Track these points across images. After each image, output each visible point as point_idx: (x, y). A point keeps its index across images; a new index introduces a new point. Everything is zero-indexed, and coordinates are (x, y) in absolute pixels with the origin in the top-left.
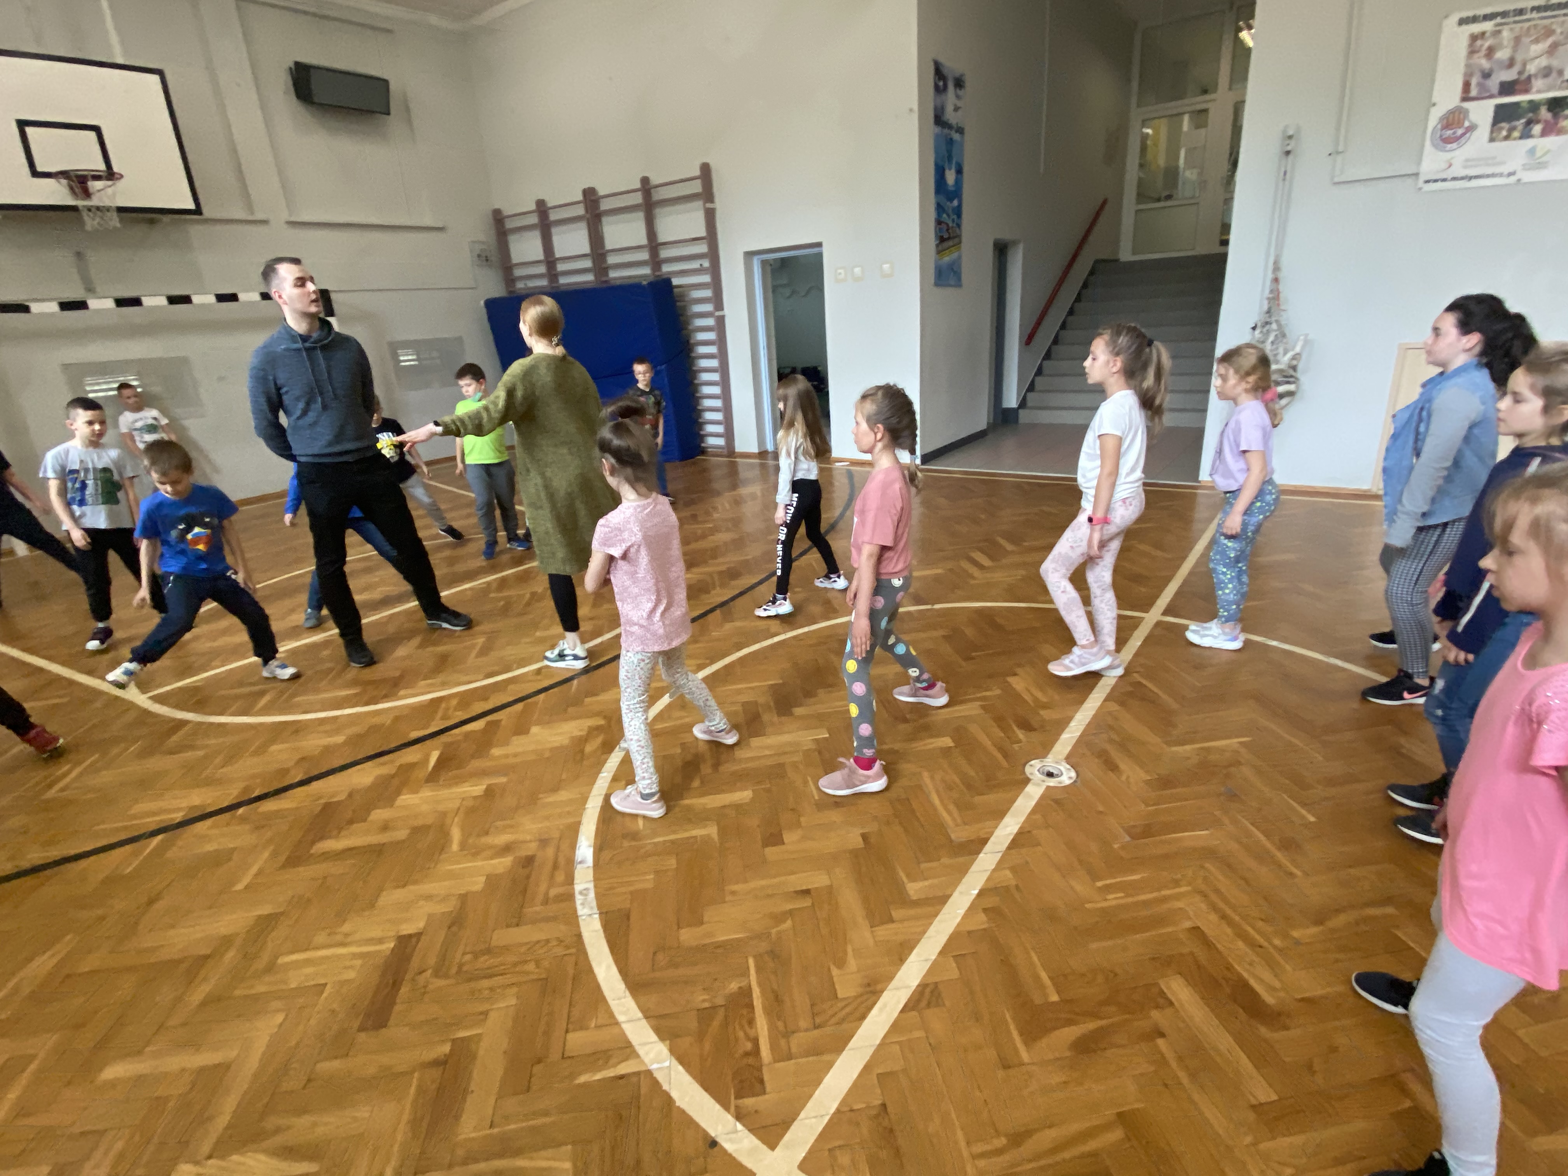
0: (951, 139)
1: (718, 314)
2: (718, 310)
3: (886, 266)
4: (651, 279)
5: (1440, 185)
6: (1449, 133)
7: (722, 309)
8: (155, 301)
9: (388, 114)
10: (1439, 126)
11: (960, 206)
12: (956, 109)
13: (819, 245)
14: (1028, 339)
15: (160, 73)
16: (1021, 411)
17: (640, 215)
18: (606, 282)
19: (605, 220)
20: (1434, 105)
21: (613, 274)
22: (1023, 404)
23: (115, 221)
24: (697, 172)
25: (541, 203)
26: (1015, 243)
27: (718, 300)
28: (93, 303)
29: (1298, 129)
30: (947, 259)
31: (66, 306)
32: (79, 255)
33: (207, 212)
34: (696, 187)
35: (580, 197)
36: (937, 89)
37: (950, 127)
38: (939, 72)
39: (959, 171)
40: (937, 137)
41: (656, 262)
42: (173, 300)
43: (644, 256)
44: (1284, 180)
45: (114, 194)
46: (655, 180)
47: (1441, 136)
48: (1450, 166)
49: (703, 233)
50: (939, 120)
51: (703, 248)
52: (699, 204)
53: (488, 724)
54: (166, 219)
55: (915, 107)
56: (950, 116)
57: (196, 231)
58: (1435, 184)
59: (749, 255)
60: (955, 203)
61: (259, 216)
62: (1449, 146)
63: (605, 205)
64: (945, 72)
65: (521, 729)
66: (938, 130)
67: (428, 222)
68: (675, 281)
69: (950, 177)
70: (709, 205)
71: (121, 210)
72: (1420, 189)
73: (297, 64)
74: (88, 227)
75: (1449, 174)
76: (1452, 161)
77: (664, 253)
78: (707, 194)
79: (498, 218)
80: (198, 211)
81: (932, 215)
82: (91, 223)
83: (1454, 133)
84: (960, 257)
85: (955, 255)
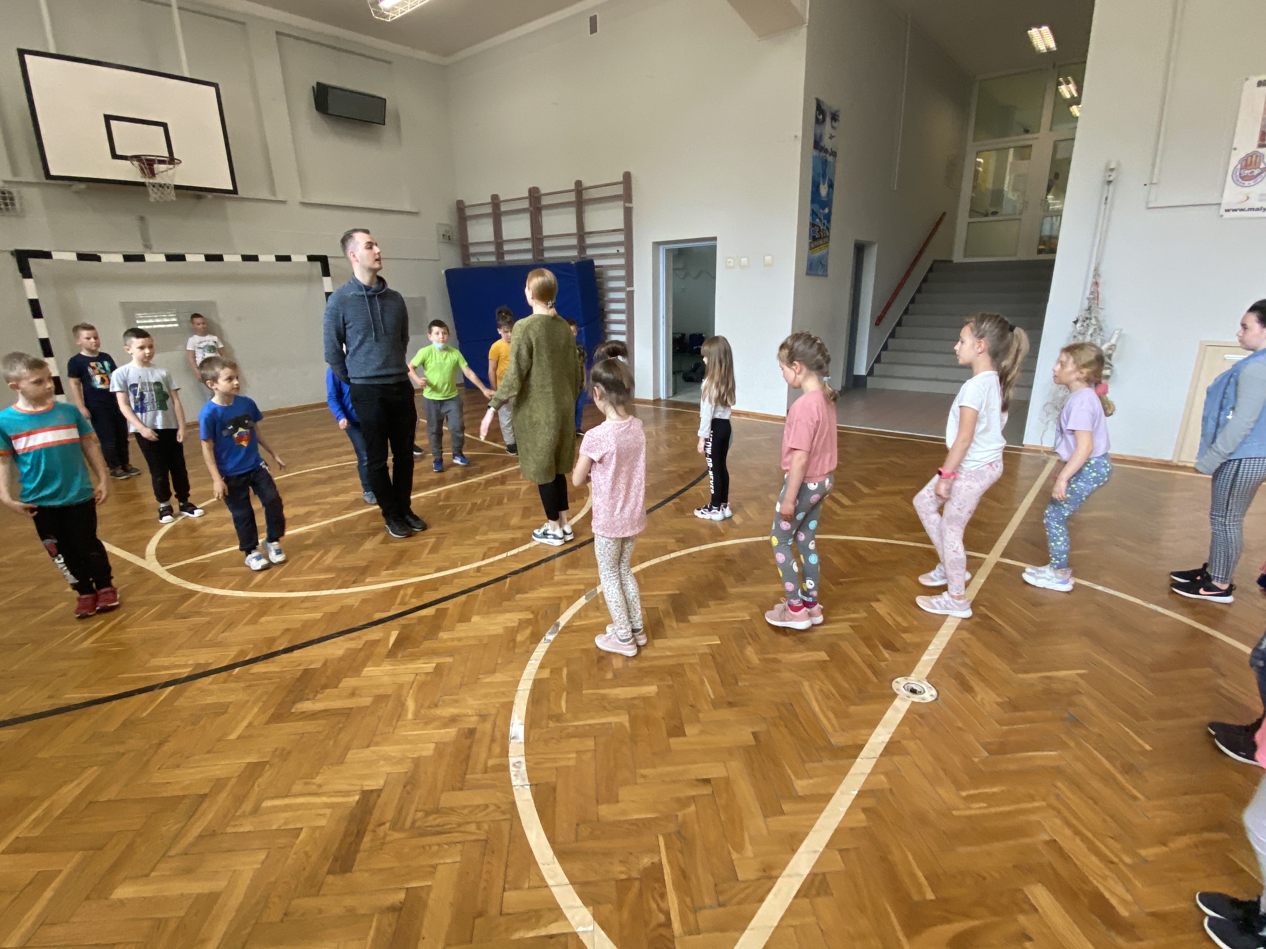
0: (826, 160)
1: (628, 289)
2: (629, 287)
3: (768, 258)
4: (578, 260)
5: (1238, 213)
6: (1247, 172)
7: (632, 286)
8: (195, 258)
9: (384, 124)
10: (1239, 166)
11: (830, 213)
12: (831, 137)
13: (715, 239)
14: (878, 321)
15: (215, 85)
16: (868, 378)
17: (573, 210)
19: (544, 212)
20: (1235, 149)
21: (548, 254)
22: (871, 372)
23: (172, 195)
24: (621, 179)
25: (495, 197)
26: (870, 244)
27: (629, 279)
28: (148, 257)
29: (1119, 164)
30: (817, 254)
31: (128, 258)
32: (142, 219)
33: (241, 193)
34: (619, 190)
35: (526, 194)
36: (817, 121)
37: (826, 151)
38: (820, 109)
39: (831, 186)
40: (815, 158)
41: (582, 247)
42: (209, 258)
43: (574, 241)
44: (1106, 204)
45: (174, 174)
46: (586, 183)
47: (1240, 174)
48: (1248, 198)
49: (621, 226)
50: (817, 145)
51: (621, 238)
52: (621, 203)
53: (437, 610)
54: (210, 196)
55: (800, 134)
56: (827, 143)
57: (231, 206)
58: (1235, 213)
59: (657, 244)
60: (827, 210)
61: (280, 198)
62: (1247, 183)
63: (545, 201)
64: (824, 108)
65: (464, 618)
66: (816, 153)
67: (407, 208)
68: (597, 263)
69: (824, 190)
70: (627, 205)
71: (177, 187)
72: (1222, 216)
73: (318, 84)
74: (152, 199)
75: (1246, 205)
76: (1250, 196)
77: (589, 241)
78: (627, 196)
79: (460, 207)
80: (235, 191)
81: (808, 219)
82: (154, 195)
83: (1251, 173)
84: (827, 253)
85: (824, 252)
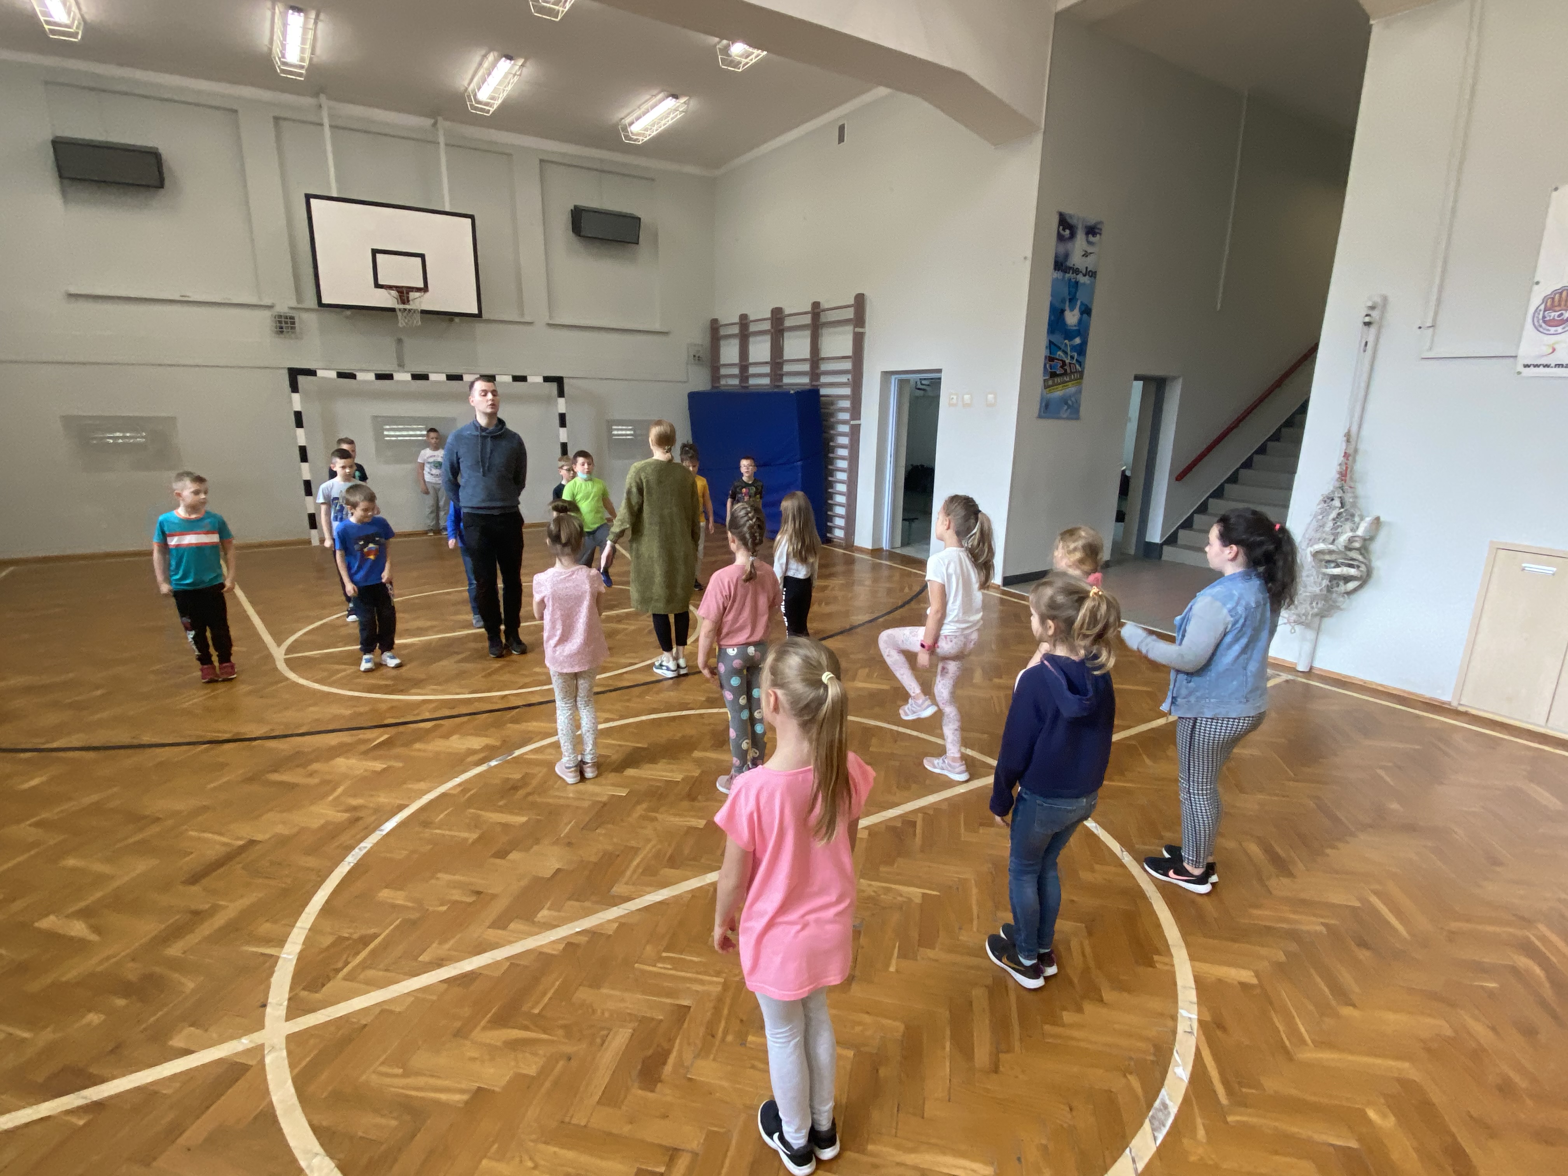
0: (1077, 283)
1: (852, 422)
2: (853, 420)
3: (990, 397)
4: (808, 387)
5: (1541, 370)
6: (1554, 315)
7: (860, 419)
8: (437, 377)
9: (638, 243)
10: (1542, 307)
11: (1084, 343)
12: (1086, 255)
13: (939, 371)
14: (1181, 476)
15: (472, 217)
16: (1165, 548)
17: (808, 333)
18: (778, 386)
19: (786, 334)
20: (1537, 283)
21: (786, 380)
23: (417, 320)
24: (852, 301)
25: (744, 317)
26: (1174, 378)
27: (856, 411)
28: (398, 376)
30: (1058, 393)
31: (379, 377)
32: (400, 341)
33: (485, 315)
34: (850, 314)
35: (769, 315)
36: (1060, 238)
37: (1077, 271)
38: (1064, 222)
39: (1086, 311)
40: (1055, 282)
41: (815, 373)
42: (450, 377)
43: (806, 367)
44: (1365, 351)
45: (420, 303)
46: (825, 305)
47: (1544, 317)
48: (1554, 350)
49: (849, 353)
50: (1060, 265)
51: (848, 365)
52: (850, 329)
54: (457, 320)
55: (1029, 254)
56: (1076, 260)
57: (480, 328)
58: (1537, 369)
59: (887, 375)
60: (1077, 341)
61: (527, 319)
62: (1553, 330)
63: (788, 323)
64: (1073, 222)
66: (1059, 275)
67: (657, 327)
68: (823, 391)
69: (1072, 318)
70: (858, 330)
71: (424, 312)
72: (1519, 373)
73: (576, 207)
74: (400, 325)
75: (1552, 360)
76: (1556, 346)
77: (824, 367)
78: (859, 320)
79: (715, 327)
80: (479, 315)
81: (1042, 351)
82: (402, 322)
83: (1559, 316)
84: (1079, 392)
85: (1071, 389)
